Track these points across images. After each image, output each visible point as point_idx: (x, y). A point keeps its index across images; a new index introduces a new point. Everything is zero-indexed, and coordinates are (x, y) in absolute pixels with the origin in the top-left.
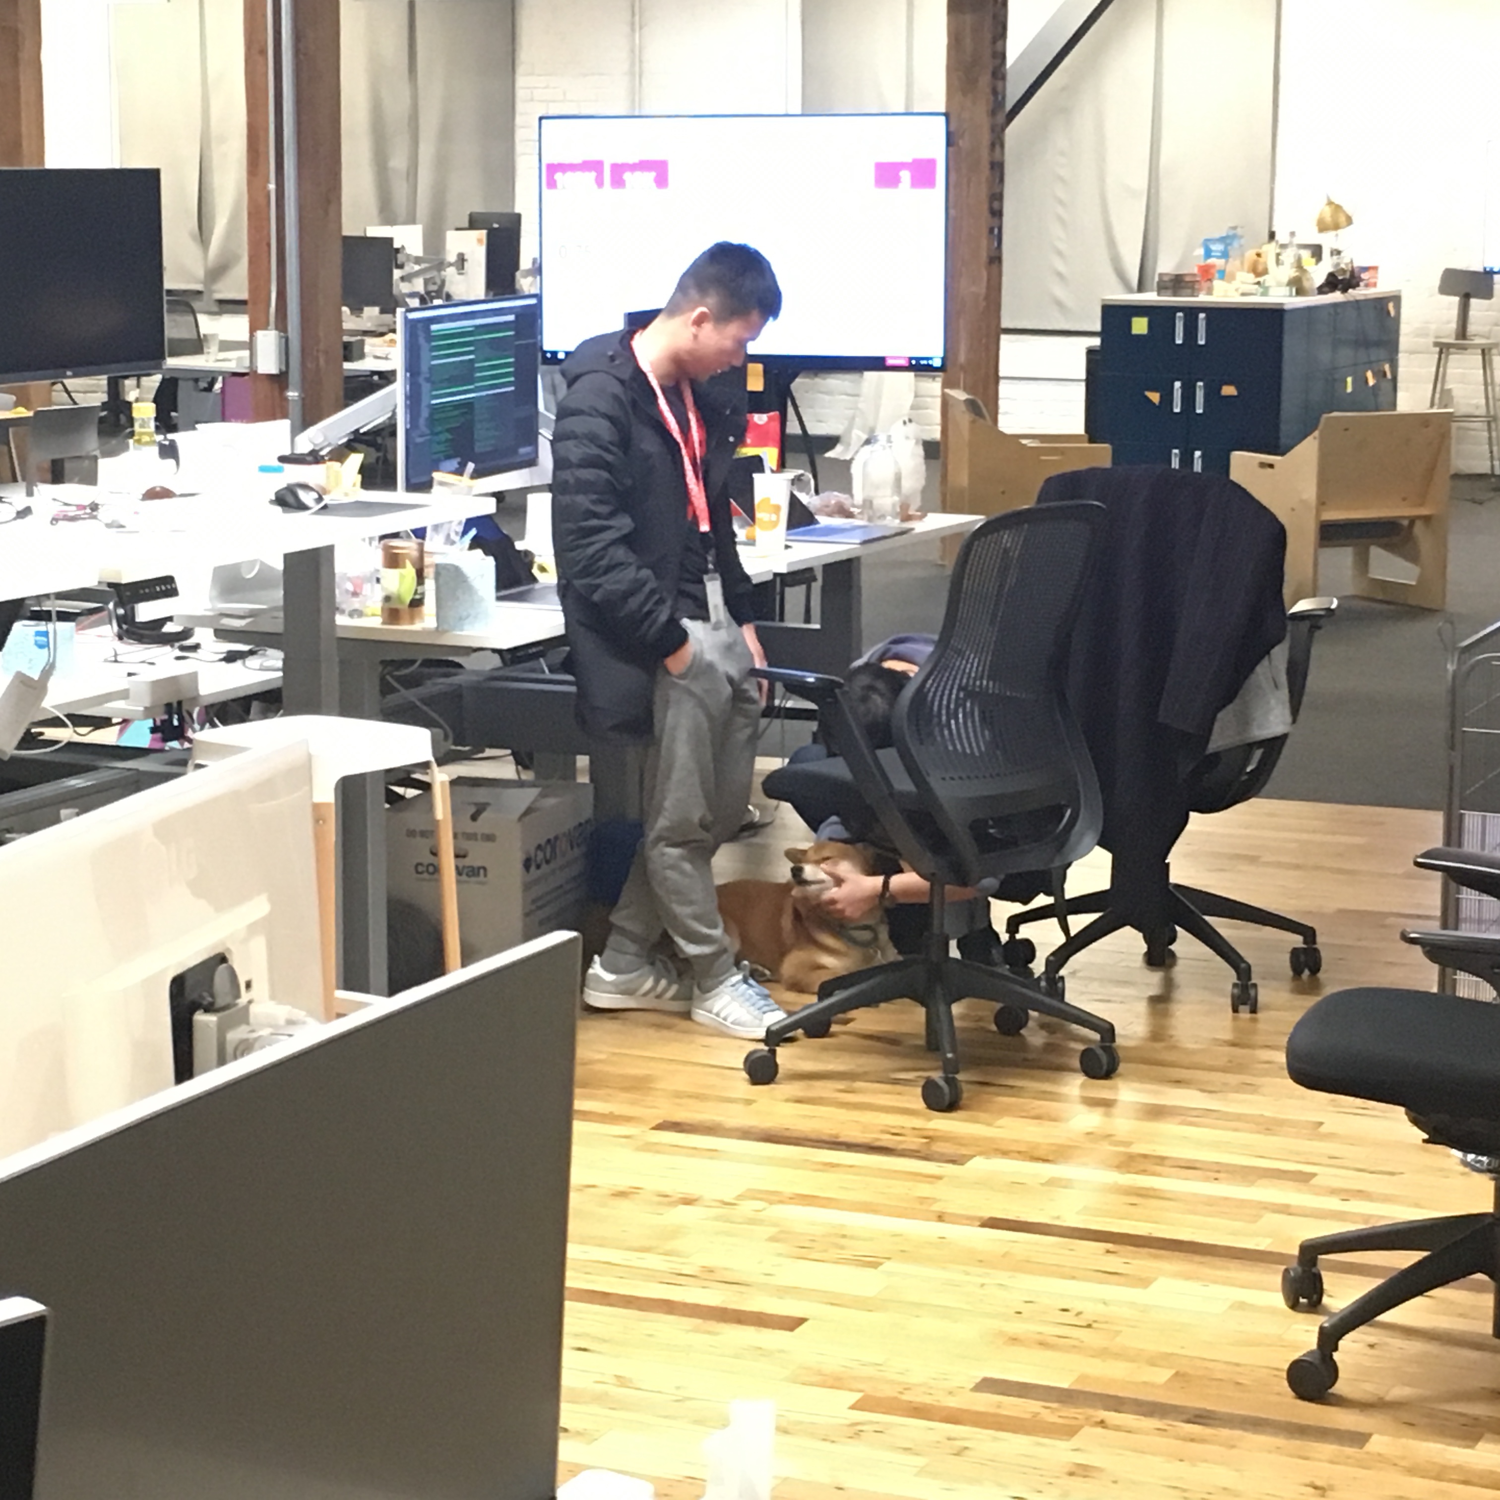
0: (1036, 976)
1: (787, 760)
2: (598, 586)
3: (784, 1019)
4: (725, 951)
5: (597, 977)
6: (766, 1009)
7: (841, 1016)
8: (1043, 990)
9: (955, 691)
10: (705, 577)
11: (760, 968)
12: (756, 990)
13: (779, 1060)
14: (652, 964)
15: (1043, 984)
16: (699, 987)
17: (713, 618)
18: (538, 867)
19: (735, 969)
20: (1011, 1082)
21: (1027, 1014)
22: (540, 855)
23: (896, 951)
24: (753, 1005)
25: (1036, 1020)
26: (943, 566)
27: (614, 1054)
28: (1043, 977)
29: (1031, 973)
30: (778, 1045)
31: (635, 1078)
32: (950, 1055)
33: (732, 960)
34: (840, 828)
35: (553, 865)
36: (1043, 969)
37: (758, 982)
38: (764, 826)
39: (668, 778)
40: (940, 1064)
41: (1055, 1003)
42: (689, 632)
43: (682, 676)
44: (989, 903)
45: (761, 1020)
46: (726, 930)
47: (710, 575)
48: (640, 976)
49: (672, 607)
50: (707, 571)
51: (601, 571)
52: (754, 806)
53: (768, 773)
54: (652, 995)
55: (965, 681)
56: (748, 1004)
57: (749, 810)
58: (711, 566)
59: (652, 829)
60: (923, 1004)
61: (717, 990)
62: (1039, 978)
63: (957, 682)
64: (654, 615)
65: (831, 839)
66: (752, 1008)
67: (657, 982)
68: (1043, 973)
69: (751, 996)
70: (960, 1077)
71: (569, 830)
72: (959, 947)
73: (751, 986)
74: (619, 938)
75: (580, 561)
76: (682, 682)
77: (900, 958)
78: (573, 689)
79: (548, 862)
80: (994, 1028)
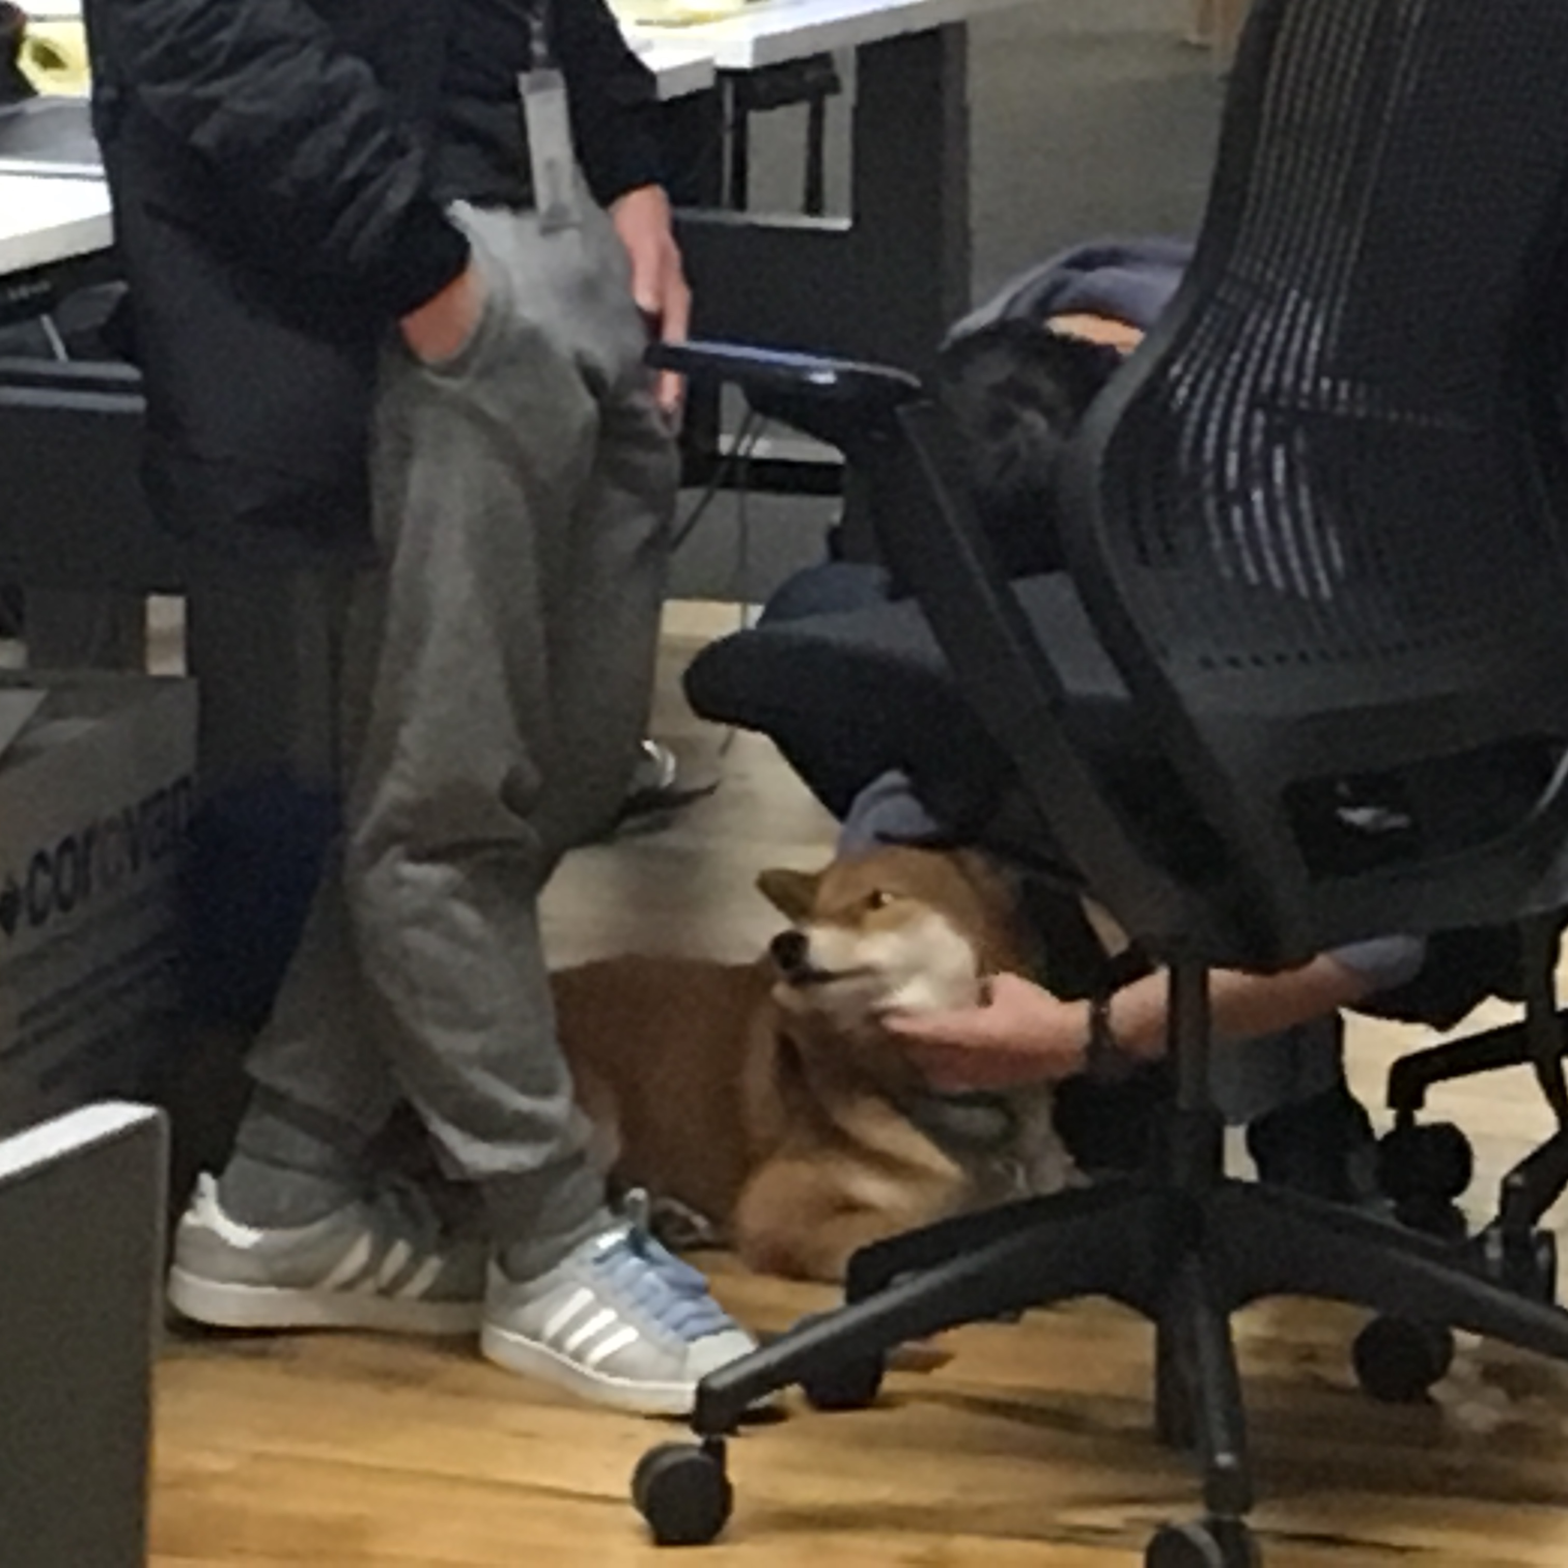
0: (1474, 1230)
1: (756, 612)
2: (213, 104)
3: (746, 1358)
4: (577, 1159)
5: (210, 1234)
6: (694, 1326)
7: (910, 1346)
8: (1495, 1272)
9: (1239, 410)
10: (524, 80)
11: (680, 1209)
12: (668, 1271)
13: (733, 1475)
14: (369, 1198)
15: (1494, 1252)
16: (502, 1262)
17: (543, 199)
18: (38, 918)
19: (605, 1215)
20: (1401, 1536)
21: (1448, 1340)
22: (44, 881)
23: (1069, 1159)
24: (659, 1315)
25: (1473, 1355)
26: (1202, 49)
27: (258, 1457)
28: (1495, 1233)
29: (1459, 1220)
30: (732, 1432)
31: (317, 1526)
32: (1224, 1459)
33: (598, 1188)
34: (908, 805)
35: (79, 911)
36: (1493, 1210)
37: (670, 1247)
38: (689, 798)
39: (410, 661)
40: (1195, 1483)
41: (1529, 1309)
42: (470, 238)
43: (453, 368)
44: (1339, 1025)
45: (683, 1357)
46: (580, 1099)
47: (538, 74)
48: (335, 1232)
49: (425, 166)
50: (526, 64)
51: (220, 60)
52: (657, 741)
53: (702, 645)
54: (369, 1285)
55: (1267, 379)
56: (643, 1311)
57: (647, 756)
58: (539, 48)
59: (364, 810)
60: (1150, 1313)
61: (554, 1273)
62: (1482, 1238)
63: (1247, 381)
64: (373, 188)
65: (884, 838)
66: (658, 1324)
67: (380, 1252)
68: (1497, 1222)
69: (654, 1290)
70: (1252, 1521)
71: (127, 812)
72: (1254, 1148)
73: (652, 1261)
74: (270, 1122)
75: (160, 30)
76: (452, 385)
77: (1081, 1180)
78: (136, 403)
79: (65, 905)
80: (1350, 1377)
